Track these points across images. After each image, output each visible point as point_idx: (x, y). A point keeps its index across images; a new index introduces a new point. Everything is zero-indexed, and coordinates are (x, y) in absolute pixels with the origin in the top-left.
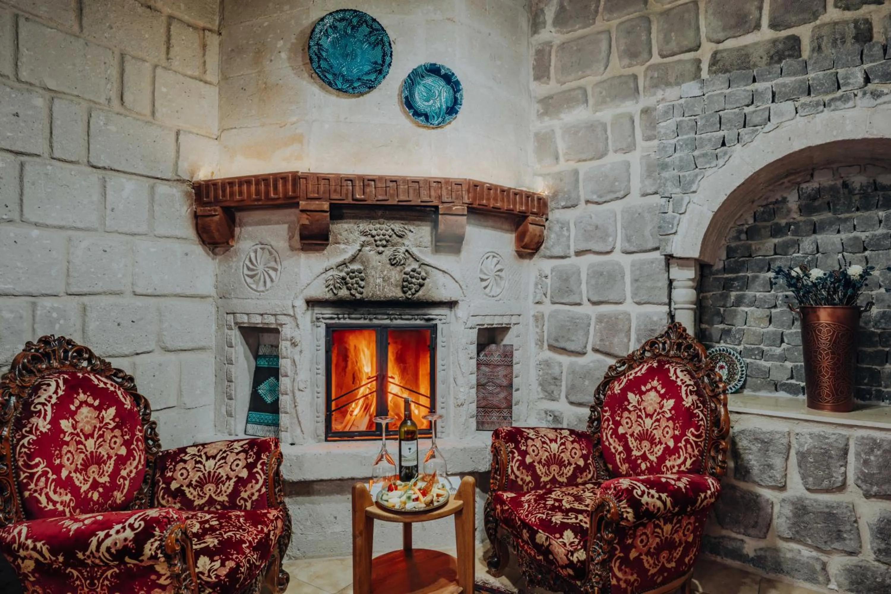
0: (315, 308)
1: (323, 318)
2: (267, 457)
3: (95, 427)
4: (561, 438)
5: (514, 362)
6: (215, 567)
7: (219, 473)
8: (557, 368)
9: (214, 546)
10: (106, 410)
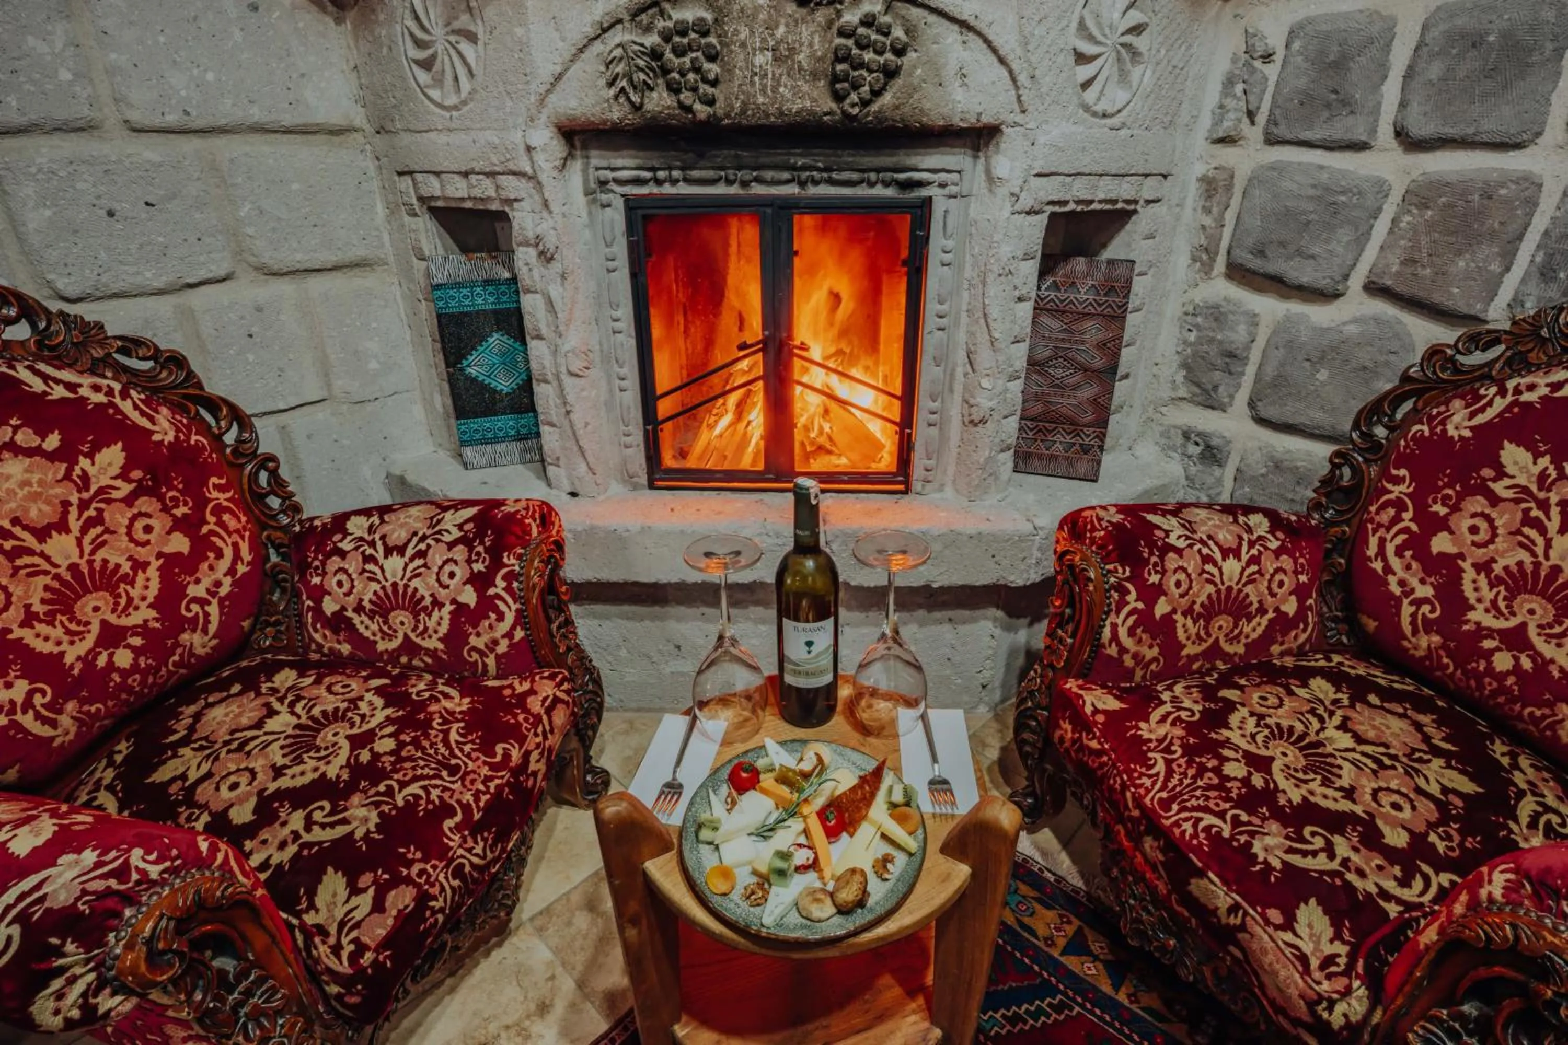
0: (593, 153)
1: (618, 181)
2: (519, 557)
3: (66, 504)
4: (1251, 544)
5: (1130, 306)
6: (358, 915)
7: (416, 590)
8: (1242, 329)
9: (366, 837)
10: (91, 456)
